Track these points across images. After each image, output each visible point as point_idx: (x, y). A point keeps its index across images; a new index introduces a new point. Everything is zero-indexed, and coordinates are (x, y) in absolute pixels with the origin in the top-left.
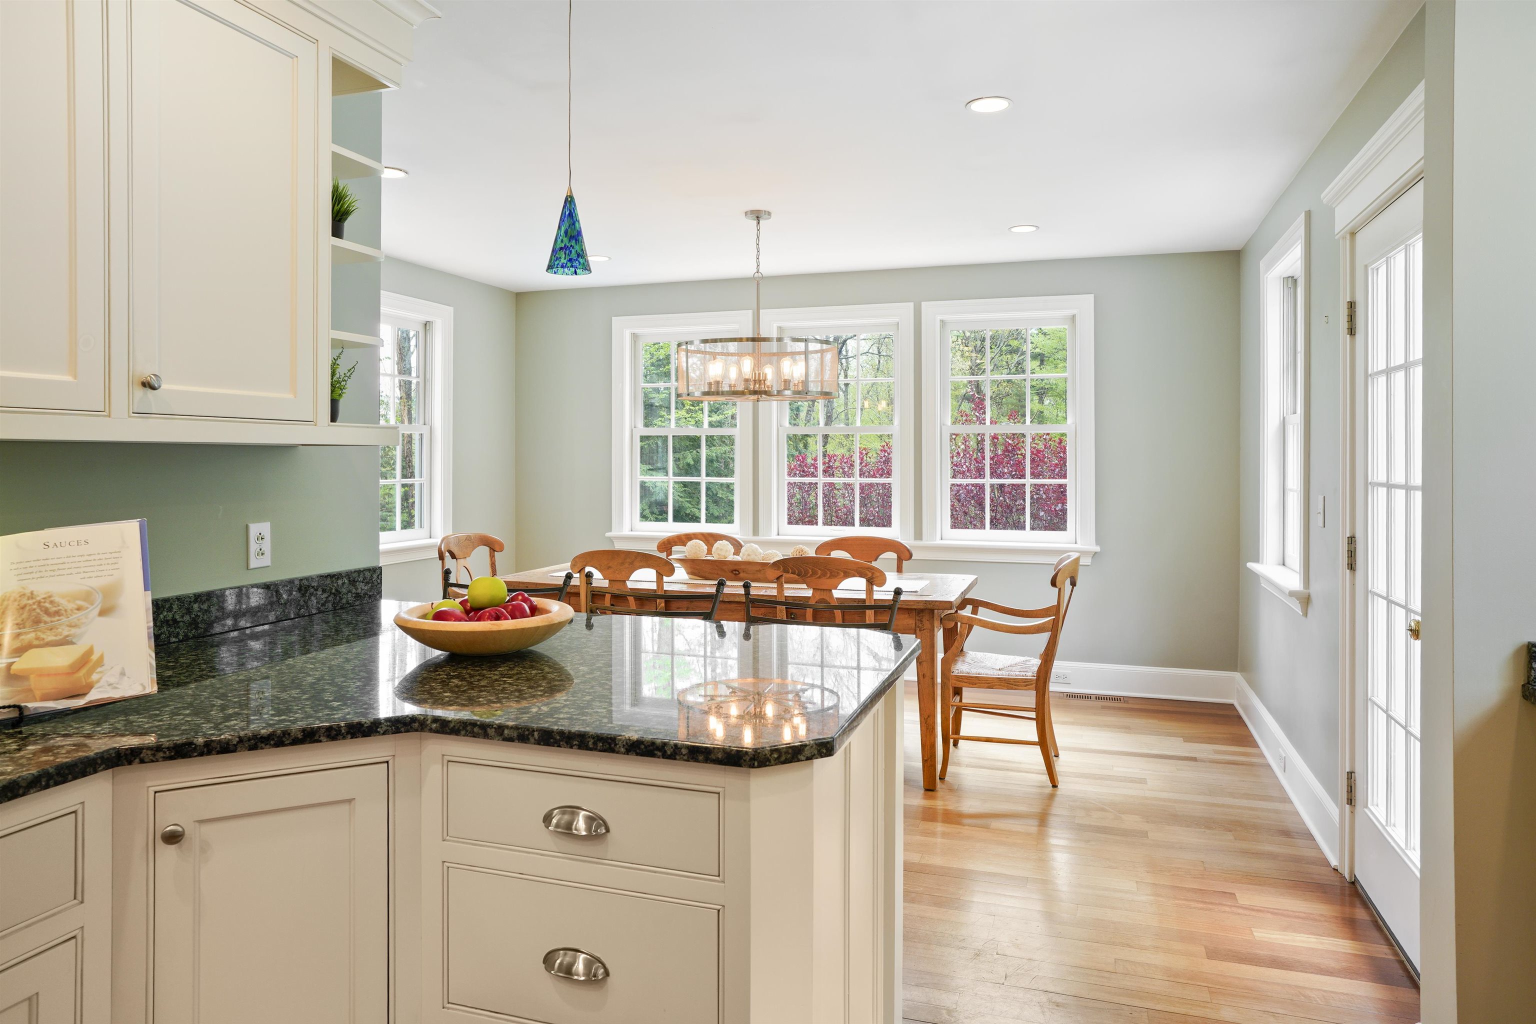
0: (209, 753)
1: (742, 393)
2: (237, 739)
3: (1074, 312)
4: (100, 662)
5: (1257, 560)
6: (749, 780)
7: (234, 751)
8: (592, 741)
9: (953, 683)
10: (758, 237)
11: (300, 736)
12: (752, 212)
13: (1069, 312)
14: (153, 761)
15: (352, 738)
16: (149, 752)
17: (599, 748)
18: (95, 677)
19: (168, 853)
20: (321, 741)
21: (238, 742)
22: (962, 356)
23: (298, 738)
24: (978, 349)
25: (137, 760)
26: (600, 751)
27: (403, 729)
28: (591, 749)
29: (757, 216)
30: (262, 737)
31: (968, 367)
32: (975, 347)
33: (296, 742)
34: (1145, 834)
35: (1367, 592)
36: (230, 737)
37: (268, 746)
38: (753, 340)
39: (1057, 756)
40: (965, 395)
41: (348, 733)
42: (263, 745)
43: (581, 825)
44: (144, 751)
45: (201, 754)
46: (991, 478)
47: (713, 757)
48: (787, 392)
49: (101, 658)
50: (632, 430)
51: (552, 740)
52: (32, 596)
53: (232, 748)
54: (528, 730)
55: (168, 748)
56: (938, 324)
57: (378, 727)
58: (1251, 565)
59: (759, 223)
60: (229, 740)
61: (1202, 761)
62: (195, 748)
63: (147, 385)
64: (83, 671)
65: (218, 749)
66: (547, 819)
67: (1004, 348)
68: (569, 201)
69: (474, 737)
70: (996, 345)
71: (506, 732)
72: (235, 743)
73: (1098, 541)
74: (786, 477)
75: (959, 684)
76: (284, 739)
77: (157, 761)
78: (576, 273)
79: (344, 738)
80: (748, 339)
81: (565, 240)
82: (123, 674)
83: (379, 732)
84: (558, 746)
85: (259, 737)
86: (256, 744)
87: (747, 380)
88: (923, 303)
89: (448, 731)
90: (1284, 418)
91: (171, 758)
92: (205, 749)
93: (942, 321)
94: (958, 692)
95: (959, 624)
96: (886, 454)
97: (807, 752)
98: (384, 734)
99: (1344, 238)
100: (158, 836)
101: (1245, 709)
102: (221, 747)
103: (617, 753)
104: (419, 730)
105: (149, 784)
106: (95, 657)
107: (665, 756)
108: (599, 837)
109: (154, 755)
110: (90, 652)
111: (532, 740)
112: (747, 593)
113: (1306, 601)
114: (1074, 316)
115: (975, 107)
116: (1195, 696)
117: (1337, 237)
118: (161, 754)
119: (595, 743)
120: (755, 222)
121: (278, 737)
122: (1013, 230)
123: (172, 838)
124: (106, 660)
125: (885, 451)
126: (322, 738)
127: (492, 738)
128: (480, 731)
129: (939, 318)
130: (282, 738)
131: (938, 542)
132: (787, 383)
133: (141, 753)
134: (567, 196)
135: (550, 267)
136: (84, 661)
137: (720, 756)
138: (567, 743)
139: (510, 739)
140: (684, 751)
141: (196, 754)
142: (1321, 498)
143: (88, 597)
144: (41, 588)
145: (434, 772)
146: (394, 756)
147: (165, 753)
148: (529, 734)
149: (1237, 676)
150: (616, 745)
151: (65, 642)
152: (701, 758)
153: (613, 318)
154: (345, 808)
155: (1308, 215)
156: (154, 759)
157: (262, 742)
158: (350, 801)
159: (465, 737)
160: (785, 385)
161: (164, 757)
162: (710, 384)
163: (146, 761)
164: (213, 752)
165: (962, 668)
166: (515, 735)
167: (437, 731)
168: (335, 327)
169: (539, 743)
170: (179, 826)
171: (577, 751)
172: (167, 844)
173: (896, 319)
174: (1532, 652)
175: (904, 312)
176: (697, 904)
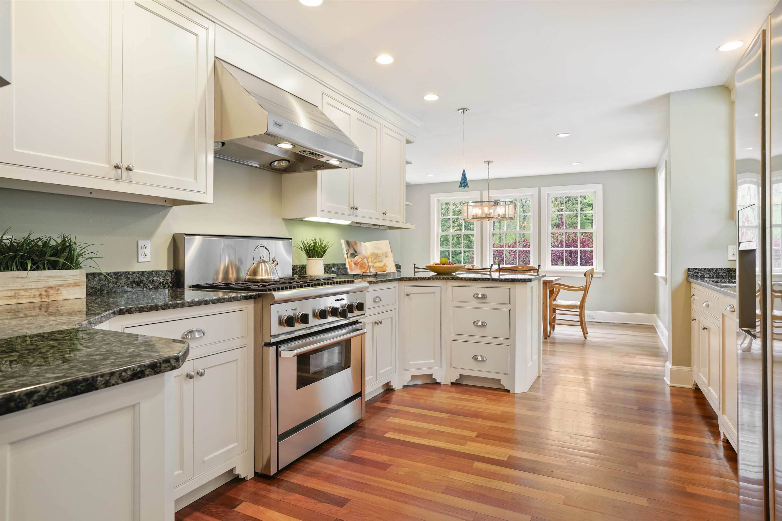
0: (414, 280)
1: (485, 218)
3: (595, 190)
4: (387, 266)
5: (658, 272)
6: (516, 285)
7: (418, 280)
8: (485, 279)
9: (552, 307)
10: (489, 169)
11: (428, 278)
12: (487, 161)
13: (594, 190)
18: (387, 268)
19: (407, 298)
21: (418, 278)
22: (554, 205)
24: (561, 202)
26: (487, 281)
27: (445, 279)
28: (485, 281)
29: (488, 162)
31: (557, 210)
32: (560, 201)
33: (427, 280)
37: (423, 280)
38: (488, 202)
39: (587, 333)
40: (555, 224)
43: (480, 296)
45: (413, 280)
46: (566, 248)
48: (499, 218)
49: (387, 265)
50: (437, 233)
52: (375, 253)
55: (408, 278)
57: (440, 278)
58: (656, 274)
59: (489, 165)
63: (384, 214)
64: (385, 267)
66: (474, 296)
67: (574, 202)
68: (464, 172)
70: (571, 200)
73: (604, 269)
74: (492, 248)
75: (554, 307)
79: (436, 280)
80: (487, 202)
81: (464, 181)
82: (391, 268)
84: (478, 281)
86: (421, 279)
87: (486, 214)
88: (542, 188)
89: (454, 279)
91: (408, 280)
93: (548, 194)
94: (554, 310)
95: (555, 288)
96: (526, 243)
97: (527, 280)
98: (442, 280)
100: (405, 295)
101: (656, 326)
102: (416, 279)
103: (489, 281)
104: (448, 279)
105: (403, 285)
106: (386, 265)
107: (500, 281)
108: (485, 298)
109: (406, 279)
110: (385, 264)
112: (499, 267)
113: (666, 279)
114: (595, 191)
115: (559, 136)
116: (639, 322)
120: (488, 164)
121: (425, 278)
122: (573, 164)
123: (408, 295)
124: (388, 266)
125: (525, 242)
126: (431, 279)
127: (463, 280)
128: (461, 279)
129: (547, 192)
131: (547, 270)
132: (499, 215)
135: (460, 187)
136: (384, 265)
139: (467, 280)
143: (383, 254)
144: (376, 252)
145: (450, 289)
146: (442, 285)
148: (471, 279)
149: (655, 315)
151: (381, 262)
153: (431, 194)
154: (433, 294)
158: (434, 293)
159: (458, 280)
160: (498, 216)
162: (473, 216)
165: (555, 303)
167: (451, 280)
168: (406, 201)
169: (473, 280)
170: (409, 293)
171: (481, 281)
172: (407, 296)
173: (531, 193)
174: (689, 270)
175: (534, 191)
176: (505, 310)
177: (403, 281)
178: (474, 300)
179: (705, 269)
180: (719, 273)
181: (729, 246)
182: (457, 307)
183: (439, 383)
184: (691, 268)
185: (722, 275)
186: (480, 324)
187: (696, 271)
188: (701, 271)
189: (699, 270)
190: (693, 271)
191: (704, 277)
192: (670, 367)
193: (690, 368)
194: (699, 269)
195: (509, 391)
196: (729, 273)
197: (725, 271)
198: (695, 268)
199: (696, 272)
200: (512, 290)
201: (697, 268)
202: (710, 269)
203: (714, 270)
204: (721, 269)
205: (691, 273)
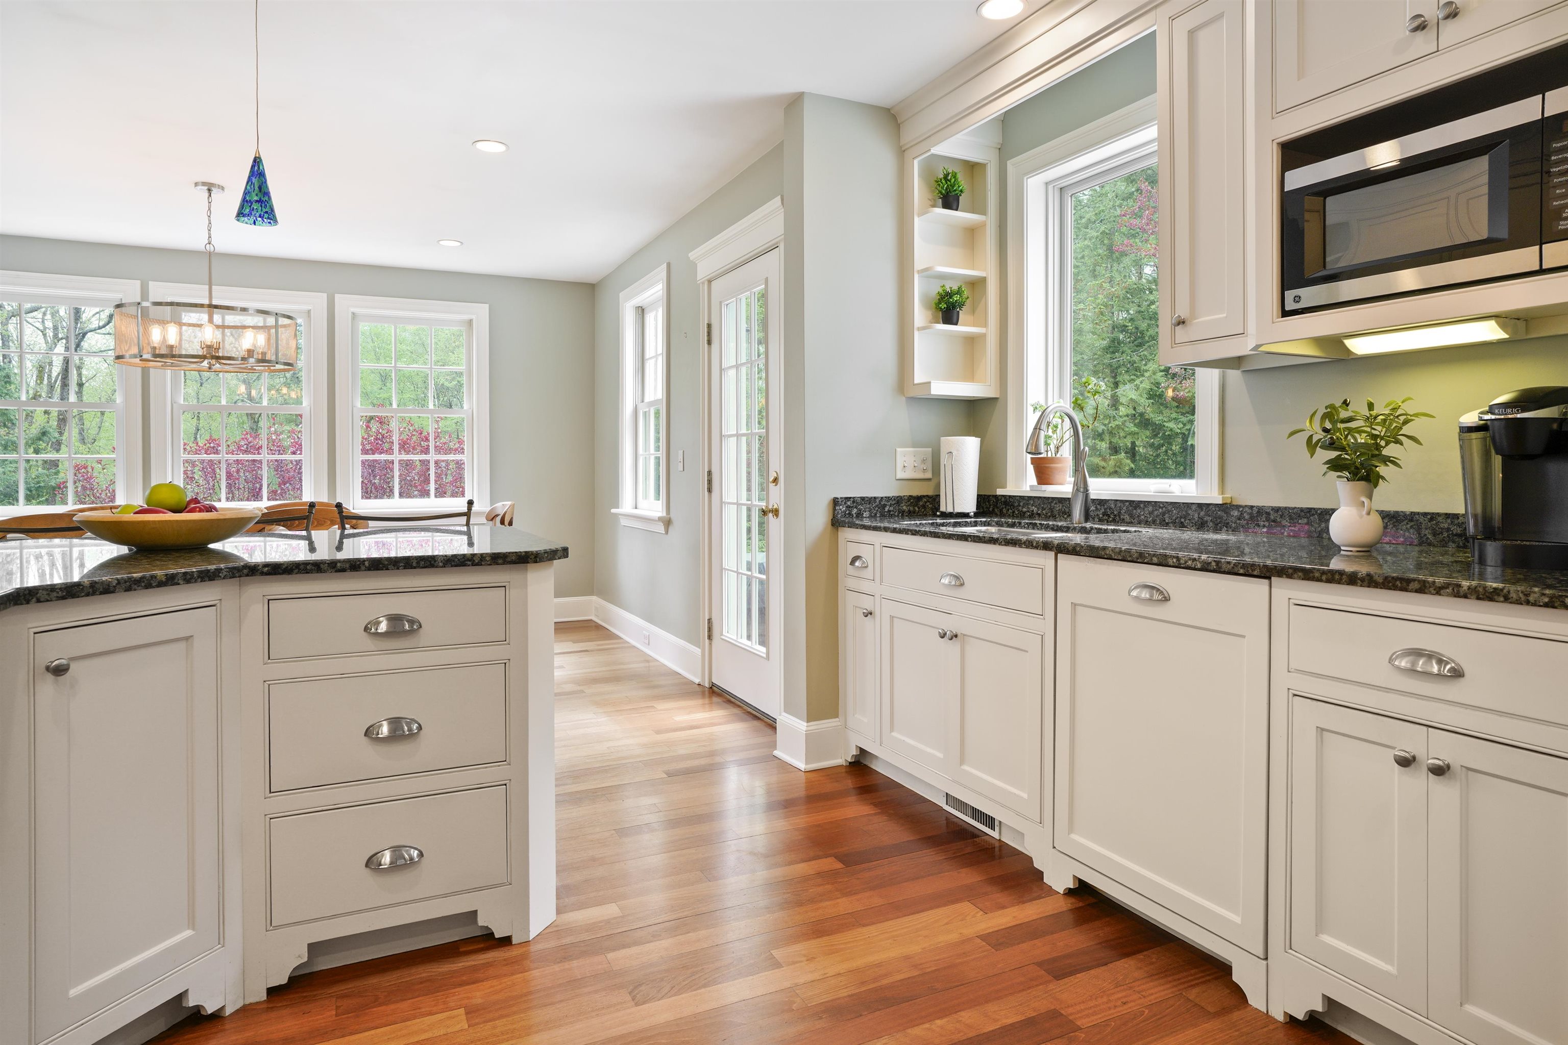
0: (94, 594)
2: (116, 581)
3: (471, 317)
5: (616, 505)
6: (527, 575)
7: (113, 592)
8: (416, 561)
12: (204, 184)
13: (467, 317)
14: (48, 601)
15: (201, 581)
16: (45, 593)
17: (421, 565)
19: (48, 686)
20: (179, 584)
21: (117, 584)
23: (162, 581)
25: (34, 599)
26: (422, 568)
27: (237, 575)
28: (415, 568)
29: (213, 188)
30: (135, 580)
34: (582, 691)
35: (722, 502)
36: (110, 580)
37: (140, 588)
41: (199, 577)
42: (136, 586)
44: (41, 591)
45: (88, 595)
46: (400, 453)
47: (509, 559)
51: (381, 566)
53: (112, 589)
54: (359, 561)
55: (60, 589)
56: (350, 315)
57: (220, 573)
58: (611, 510)
59: (210, 196)
60: (110, 582)
61: (592, 651)
62: (82, 589)
65: (101, 590)
66: (368, 627)
69: (307, 573)
71: (339, 565)
72: (115, 584)
76: (152, 581)
77: (51, 601)
78: (255, 223)
79: (196, 581)
83: (220, 577)
84: (386, 569)
85: (133, 579)
86: (130, 586)
88: (336, 295)
89: (281, 572)
90: (636, 406)
92: (91, 590)
93: (353, 314)
98: (224, 578)
99: (703, 283)
100: (41, 670)
102: (103, 589)
103: (436, 567)
104: (250, 574)
105: (30, 625)
107: (474, 565)
108: (409, 630)
109: (48, 594)
111: (363, 568)
113: (667, 523)
114: (471, 322)
115: (480, 145)
116: (565, 617)
117: (698, 282)
118: (55, 594)
119: (418, 563)
120: (207, 195)
121: (147, 580)
122: (441, 243)
123: (59, 671)
126: (180, 581)
127: (325, 572)
128: (313, 568)
129: (351, 310)
130: (150, 580)
133: (37, 593)
134: (255, 157)
137: (514, 558)
138: (394, 565)
139: (343, 570)
140: (488, 559)
141: (83, 594)
142: (681, 452)
145: (257, 611)
146: (220, 600)
147: (58, 593)
148: (360, 564)
149: (594, 598)
150: (435, 561)
152: (500, 561)
154: (182, 645)
155: (669, 265)
156: (49, 599)
157: (135, 584)
158: (187, 639)
159: (298, 575)
161: (57, 597)
163: (42, 600)
164: (97, 593)
166: (348, 566)
167: (267, 574)
169: (369, 569)
170: (64, 662)
171: (401, 571)
172: (50, 677)
173: (306, 307)
174: (835, 502)
175: (316, 302)
176: (490, 663)
177: (33, 605)
178: (369, 643)
179: (863, 499)
180: (885, 506)
181: (898, 449)
182: (293, 680)
183: (217, 1016)
184: (841, 498)
185: (889, 511)
186: (385, 730)
187: (849, 503)
188: (857, 503)
189: (854, 502)
190: (845, 503)
191: (862, 517)
192: (805, 728)
193: (837, 719)
194: (854, 500)
195: (506, 941)
196: (899, 506)
197: (894, 502)
198: (846, 498)
199: (850, 507)
200: (513, 593)
201: (850, 498)
202: (871, 498)
203: (878, 501)
204: (888, 498)
205: (841, 510)
